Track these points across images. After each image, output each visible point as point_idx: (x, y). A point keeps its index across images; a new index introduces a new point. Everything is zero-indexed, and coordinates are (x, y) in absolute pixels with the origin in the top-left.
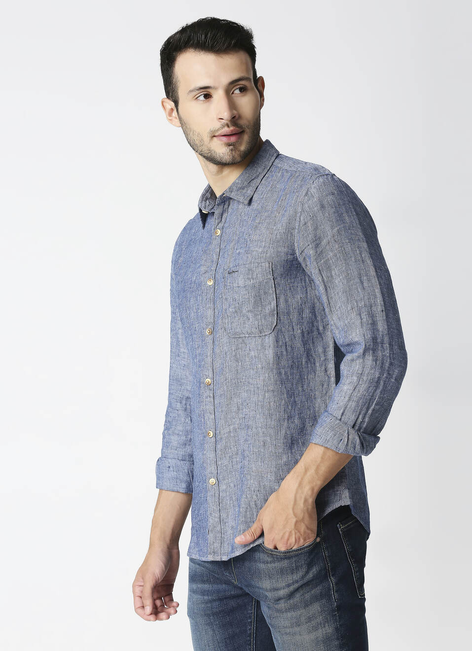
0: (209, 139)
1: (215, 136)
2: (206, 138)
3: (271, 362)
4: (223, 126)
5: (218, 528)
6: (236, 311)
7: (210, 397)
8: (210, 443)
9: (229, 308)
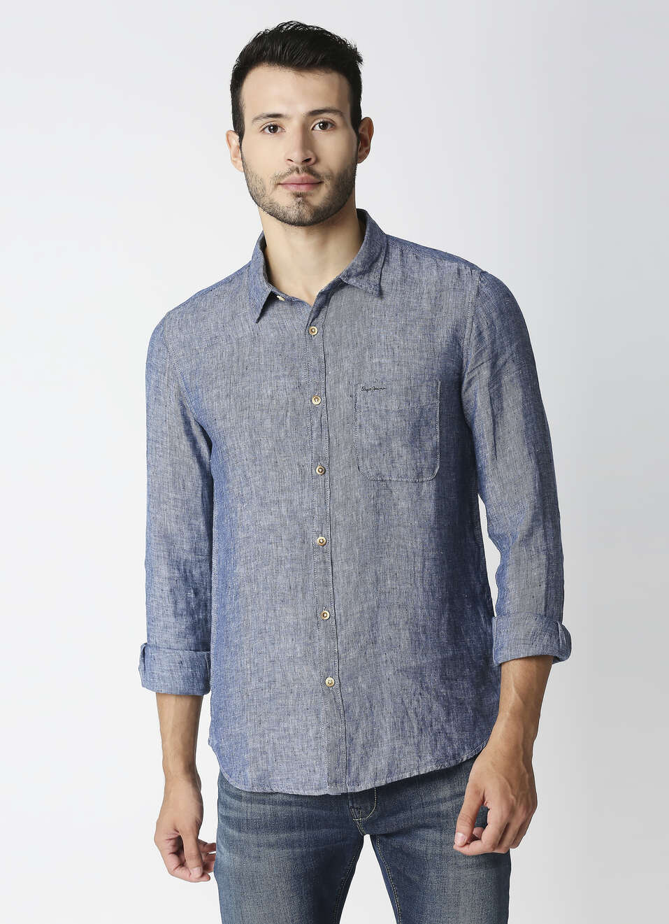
0: (272, 187)
1: (279, 184)
2: (269, 185)
3: (432, 518)
4: (292, 171)
5: (343, 748)
6: (380, 444)
7: (325, 562)
8: (326, 627)
9: (367, 438)
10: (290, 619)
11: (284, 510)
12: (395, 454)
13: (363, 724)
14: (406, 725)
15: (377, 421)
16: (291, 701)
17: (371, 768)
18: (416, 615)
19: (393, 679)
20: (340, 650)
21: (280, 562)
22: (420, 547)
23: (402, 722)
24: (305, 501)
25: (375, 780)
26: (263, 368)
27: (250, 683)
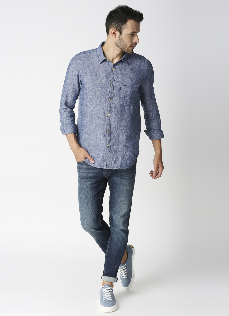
5: (110, 160)
6: (124, 98)
7: (109, 120)
8: (108, 134)
9: (122, 96)
10: (100, 131)
11: (101, 107)
12: (127, 100)
13: (115, 156)
14: (124, 158)
15: (125, 93)
16: (99, 148)
17: (116, 165)
18: (128, 134)
19: (122, 148)
20: (111, 139)
21: (99, 118)
22: (130, 120)
23: (123, 157)
24: (106, 106)
25: (117, 168)
26: (100, 75)
27: (91, 142)
